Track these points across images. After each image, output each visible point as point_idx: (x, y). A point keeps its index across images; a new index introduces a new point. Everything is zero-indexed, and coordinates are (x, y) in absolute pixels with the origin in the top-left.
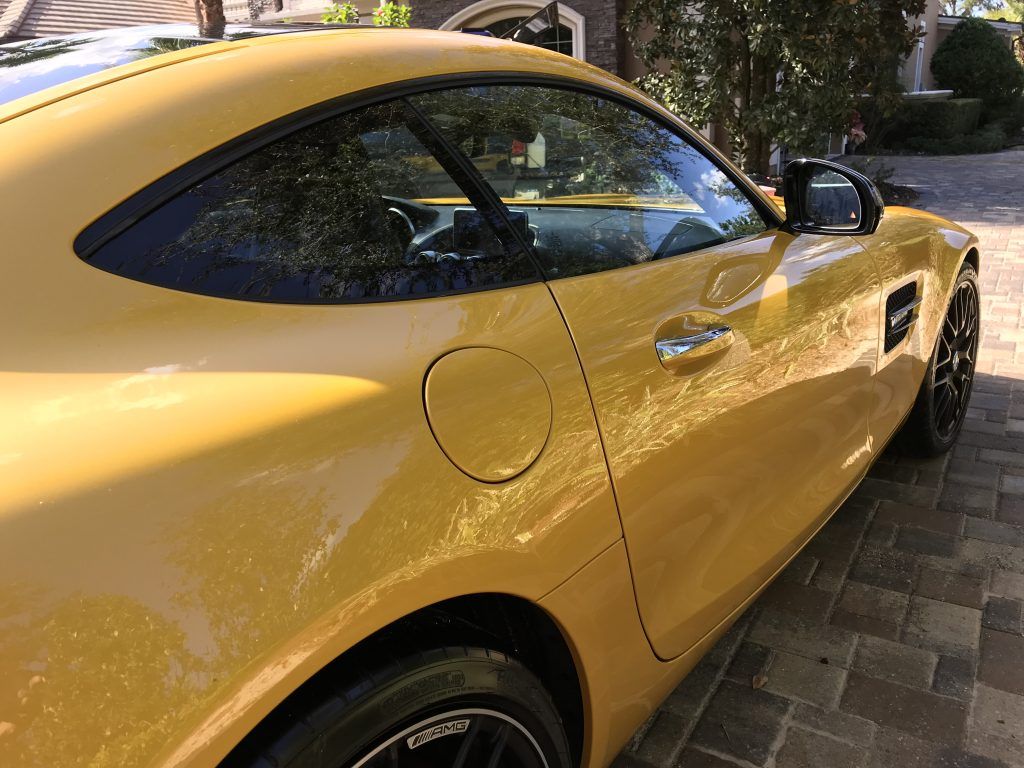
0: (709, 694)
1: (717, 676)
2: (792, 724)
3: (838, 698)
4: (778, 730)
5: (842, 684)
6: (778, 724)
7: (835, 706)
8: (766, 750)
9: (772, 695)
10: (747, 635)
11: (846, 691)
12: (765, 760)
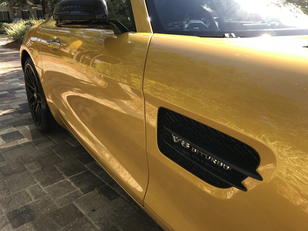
0: (101, 179)
1: (107, 183)
2: (76, 190)
3: (76, 205)
4: (76, 186)
5: (80, 209)
6: (78, 187)
7: (74, 202)
8: (73, 181)
9: (90, 191)
10: (122, 198)
11: (77, 209)
12: (70, 180)
